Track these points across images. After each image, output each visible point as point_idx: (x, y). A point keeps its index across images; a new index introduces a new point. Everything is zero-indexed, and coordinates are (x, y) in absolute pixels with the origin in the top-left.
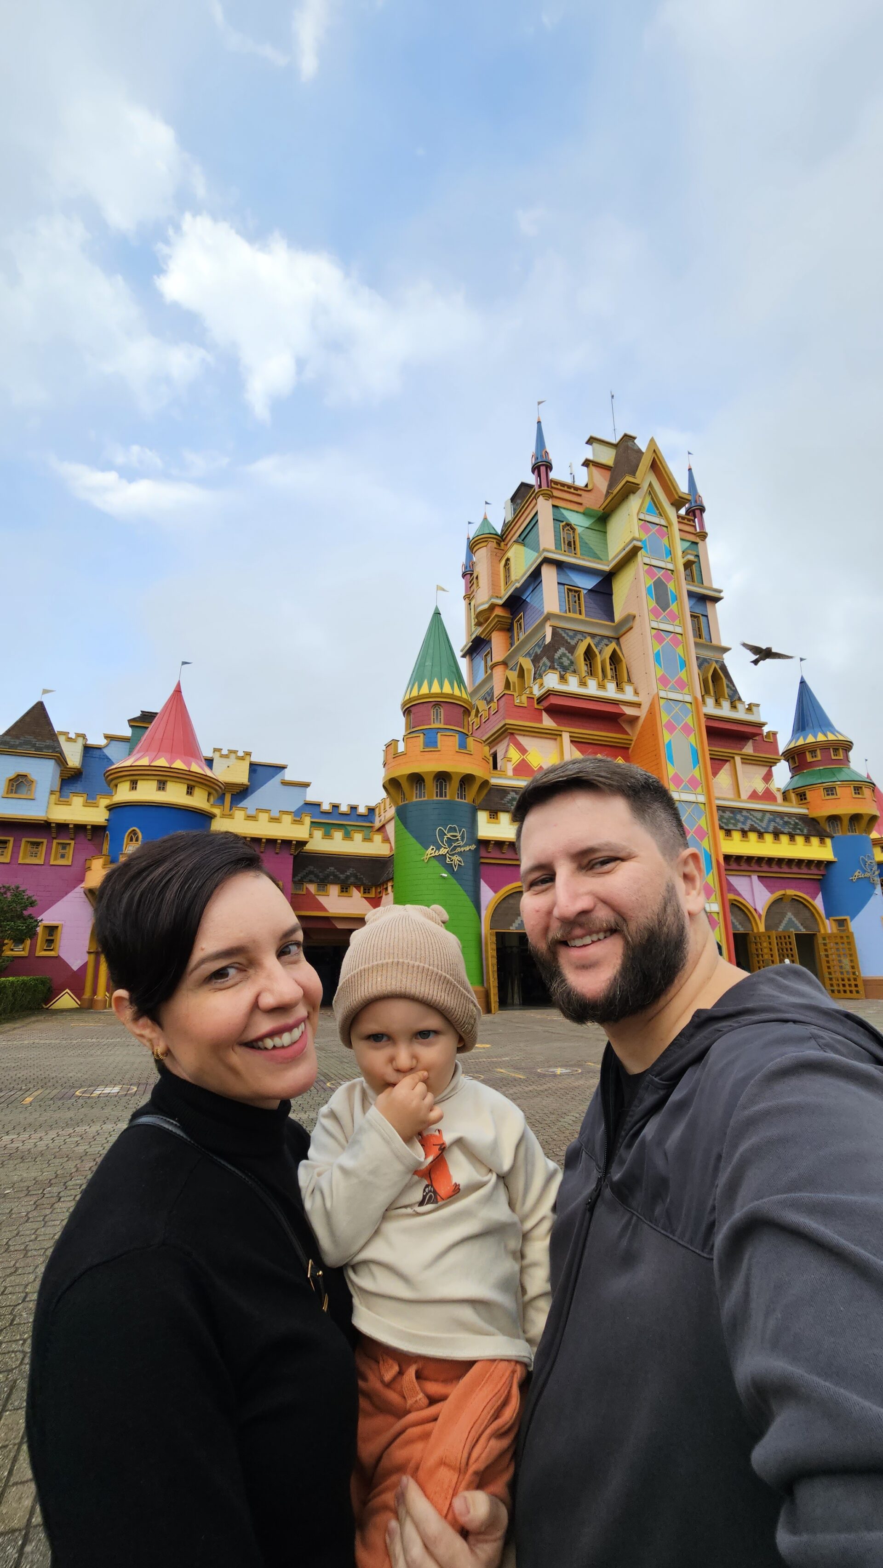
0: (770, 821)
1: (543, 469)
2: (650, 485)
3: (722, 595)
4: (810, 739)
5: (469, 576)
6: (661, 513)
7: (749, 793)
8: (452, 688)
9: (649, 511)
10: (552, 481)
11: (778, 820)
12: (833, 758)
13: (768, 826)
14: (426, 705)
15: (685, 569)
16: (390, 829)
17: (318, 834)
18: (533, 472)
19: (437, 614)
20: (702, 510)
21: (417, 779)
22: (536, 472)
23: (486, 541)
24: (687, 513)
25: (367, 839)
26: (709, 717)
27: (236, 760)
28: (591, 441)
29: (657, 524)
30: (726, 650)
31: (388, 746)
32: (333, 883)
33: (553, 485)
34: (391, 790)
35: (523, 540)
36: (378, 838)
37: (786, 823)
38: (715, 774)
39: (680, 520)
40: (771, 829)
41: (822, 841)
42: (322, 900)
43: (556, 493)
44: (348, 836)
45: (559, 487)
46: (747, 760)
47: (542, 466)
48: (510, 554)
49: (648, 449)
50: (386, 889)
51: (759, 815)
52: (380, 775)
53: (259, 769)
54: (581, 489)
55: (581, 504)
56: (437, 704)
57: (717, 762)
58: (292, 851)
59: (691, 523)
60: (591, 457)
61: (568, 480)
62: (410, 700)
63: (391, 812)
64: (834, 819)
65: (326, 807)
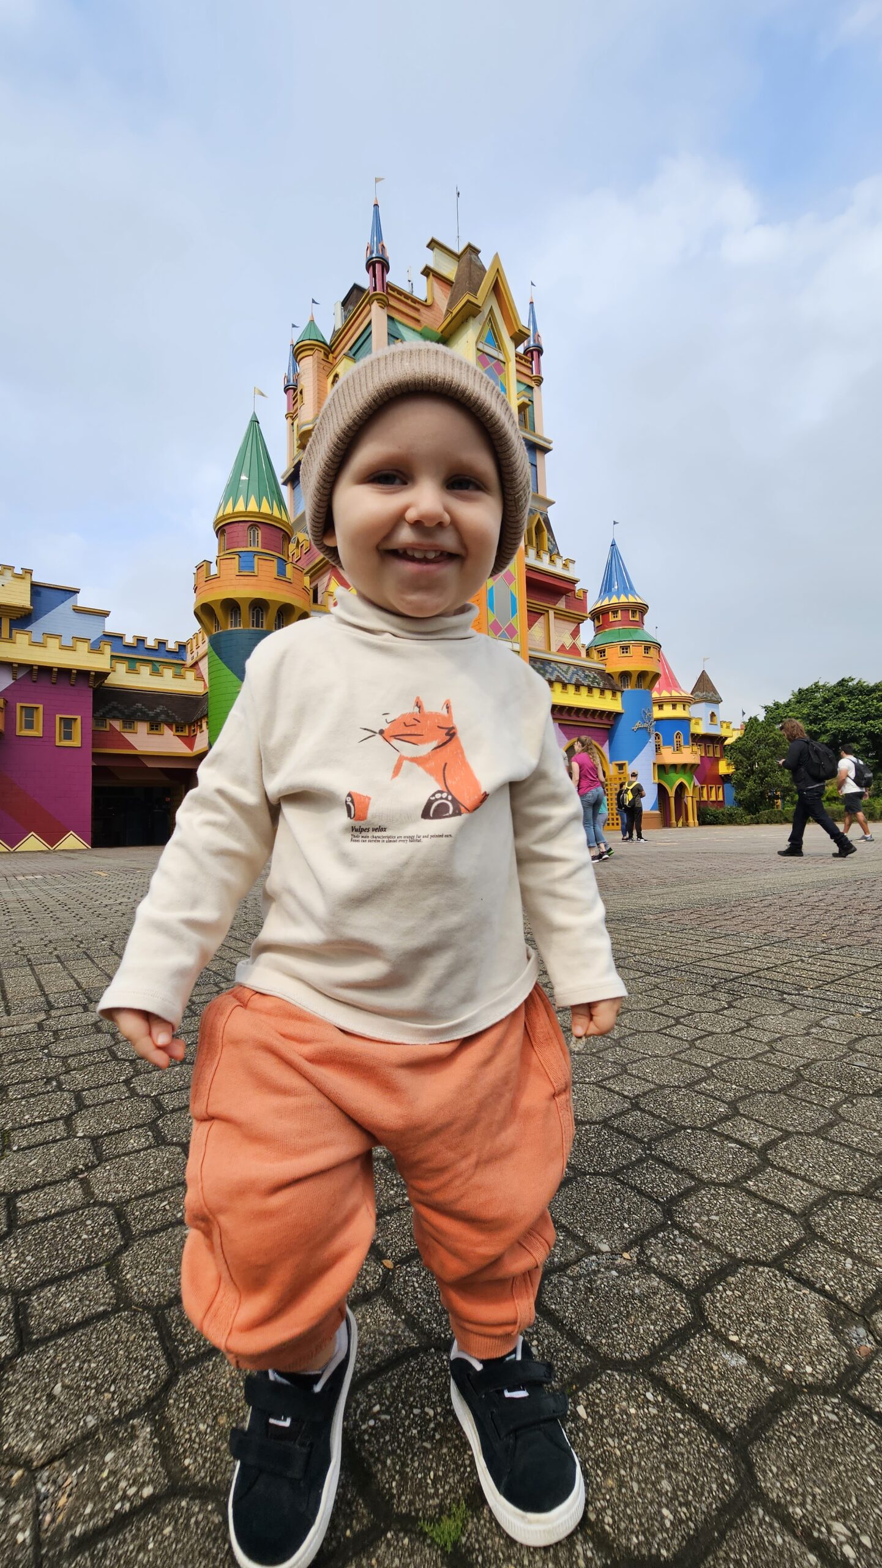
0: (573, 673)
1: (378, 267)
2: (491, 310)
3: (551, 446)
4: (614, 600)
5: (292, 391)
6: (499, 347)
7: (559, 647)
8: (272, 508)
9: (488, 342)
10: (388, 285)
11: (580, 673)
12: (631, 619)
13: (571, 678)
14: (241, 524)
15: (519, 412)
16: (204, 666)
17: (122, 667)
18: (368, 270)
19: (255, 422)
20: (540, 351)
21: (231, 606)
22: (371, 268)
23: (312, 349)
24: (526, 352)
25: (177, 676)
26: (530, 569)
27: (12, 578)
28: (433, 244)
29: (495, 358)
30: (551, 503)
31: (199, 568)
32: (142, 720)
33: (390, 291)
34: (203, 618)
35: (354, 355)
36: (190, 675)
37: (587, 676)
38: (530, 626)
39: (518, 359)
40: (573, 681)
41: (614, 694)
42: (129, 737)
43: (392, 302)
44: (155, 672)
45: (395, 294)
46: (559, 615)
47: (378, 264)
48: (339, 370)
49: (492, 266)
50: (201, 726)
51: (565, 667)
52: (191, 602)
53: (44, 591)
54: (419, 303)
55: (418, 321)
56: (254, 525)
57: (533, 614)
58: (91, 683)
59: (529, 365)
60: (432, 265)
61: (405, 287)
62: (224, 517)
63: (205, 647)
64: (625, 675)
65: (129, 640)
